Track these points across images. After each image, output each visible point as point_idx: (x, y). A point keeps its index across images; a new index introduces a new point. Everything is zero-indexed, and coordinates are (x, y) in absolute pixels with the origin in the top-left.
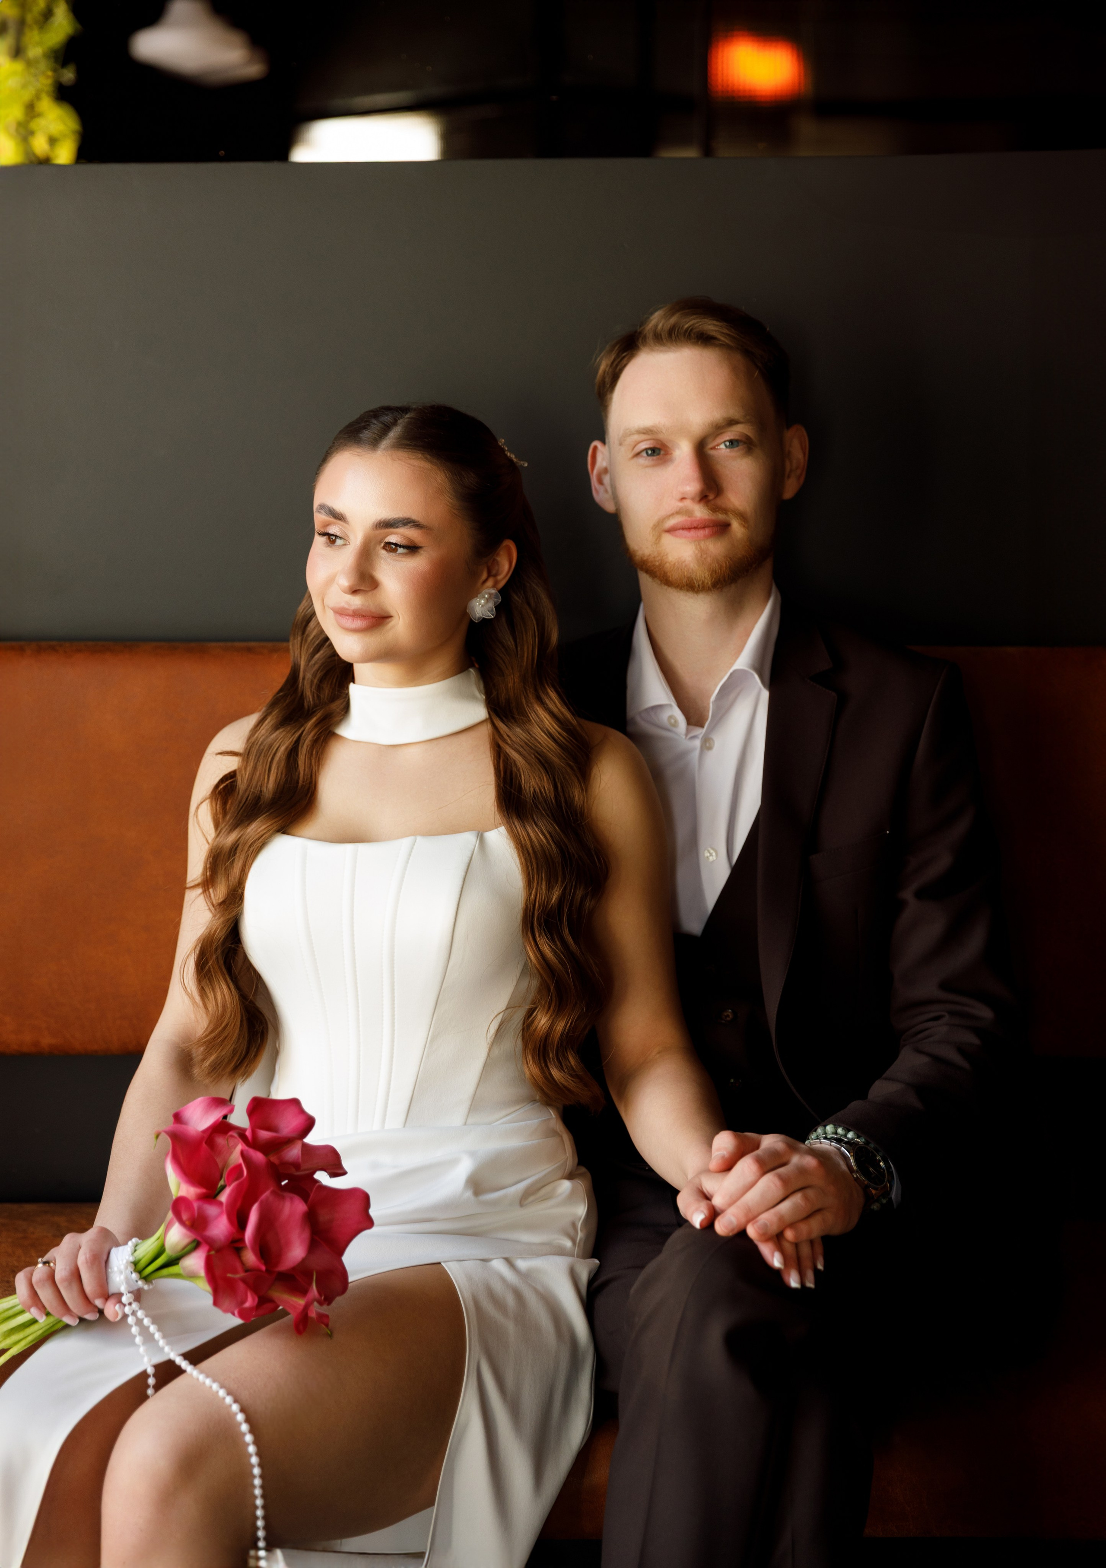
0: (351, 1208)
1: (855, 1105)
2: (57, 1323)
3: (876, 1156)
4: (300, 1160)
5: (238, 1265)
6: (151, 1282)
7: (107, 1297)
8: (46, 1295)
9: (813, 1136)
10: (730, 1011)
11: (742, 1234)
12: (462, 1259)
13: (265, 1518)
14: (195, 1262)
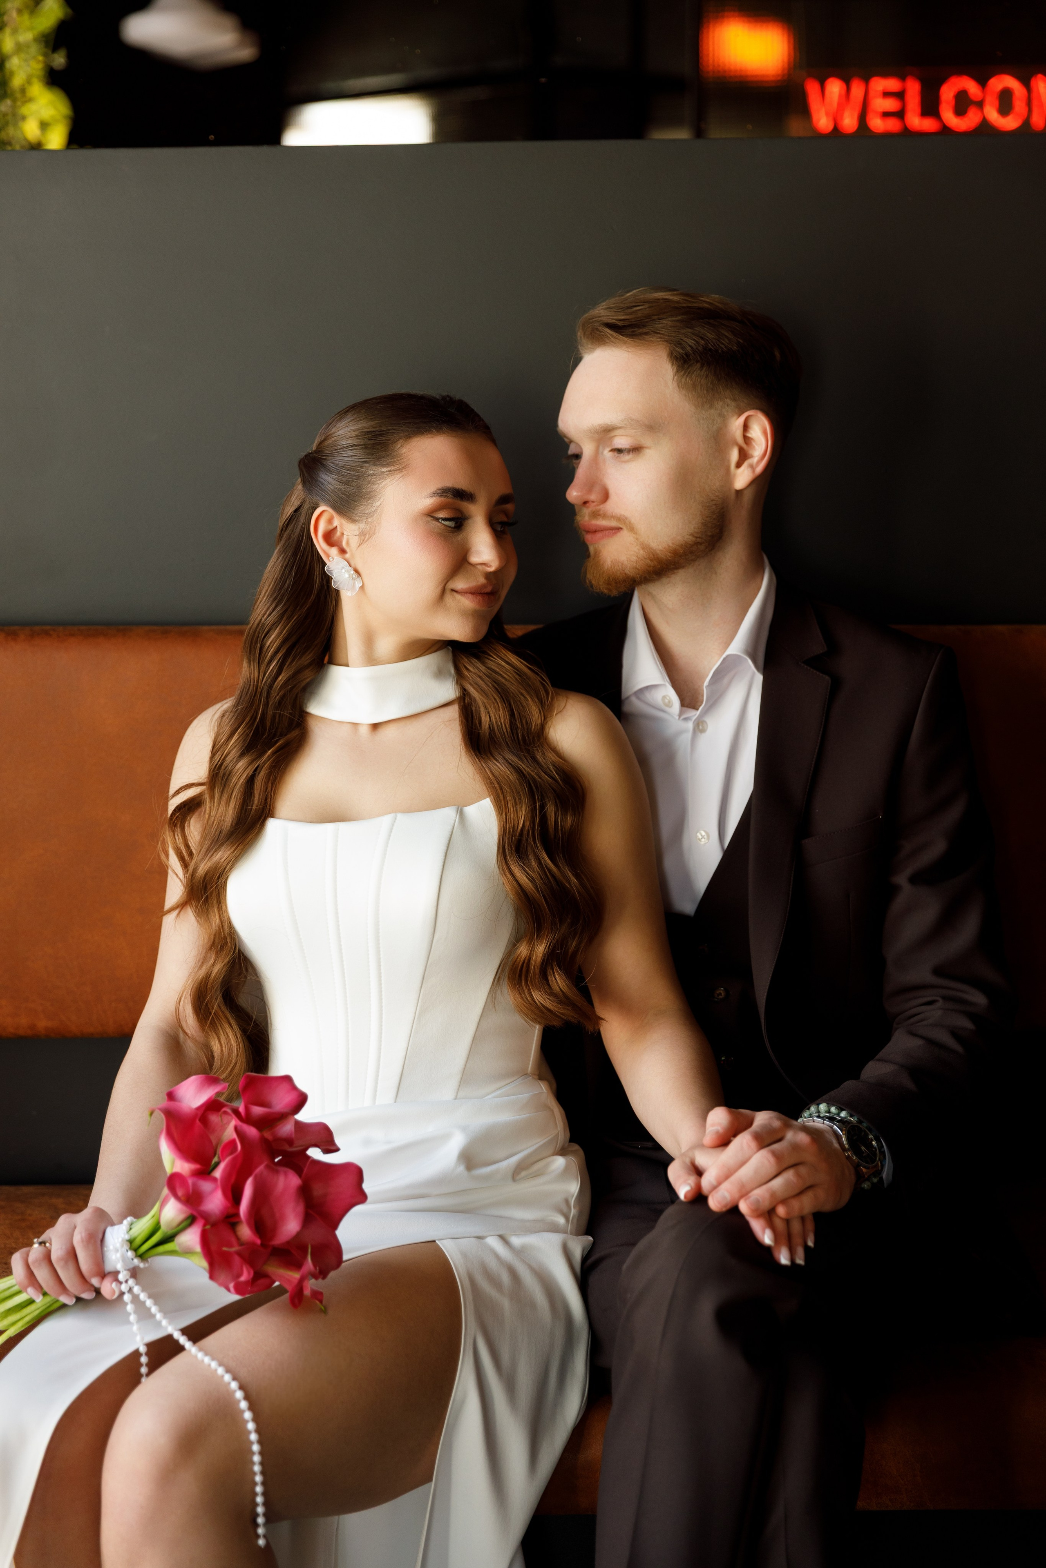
0: (344, 1183)
1: (849, 1085)
3: (868, 1135)
4: (293, 1136)
5: (233, 1240)
6: (147, 1261)
7: (103, 1275)
8: (42, 1275)
9: (806, 1114)
10: (722, 989)
11: (734, 1210)
12: (456, 1236)
13: (264, 1494)
14: (191, 1238)
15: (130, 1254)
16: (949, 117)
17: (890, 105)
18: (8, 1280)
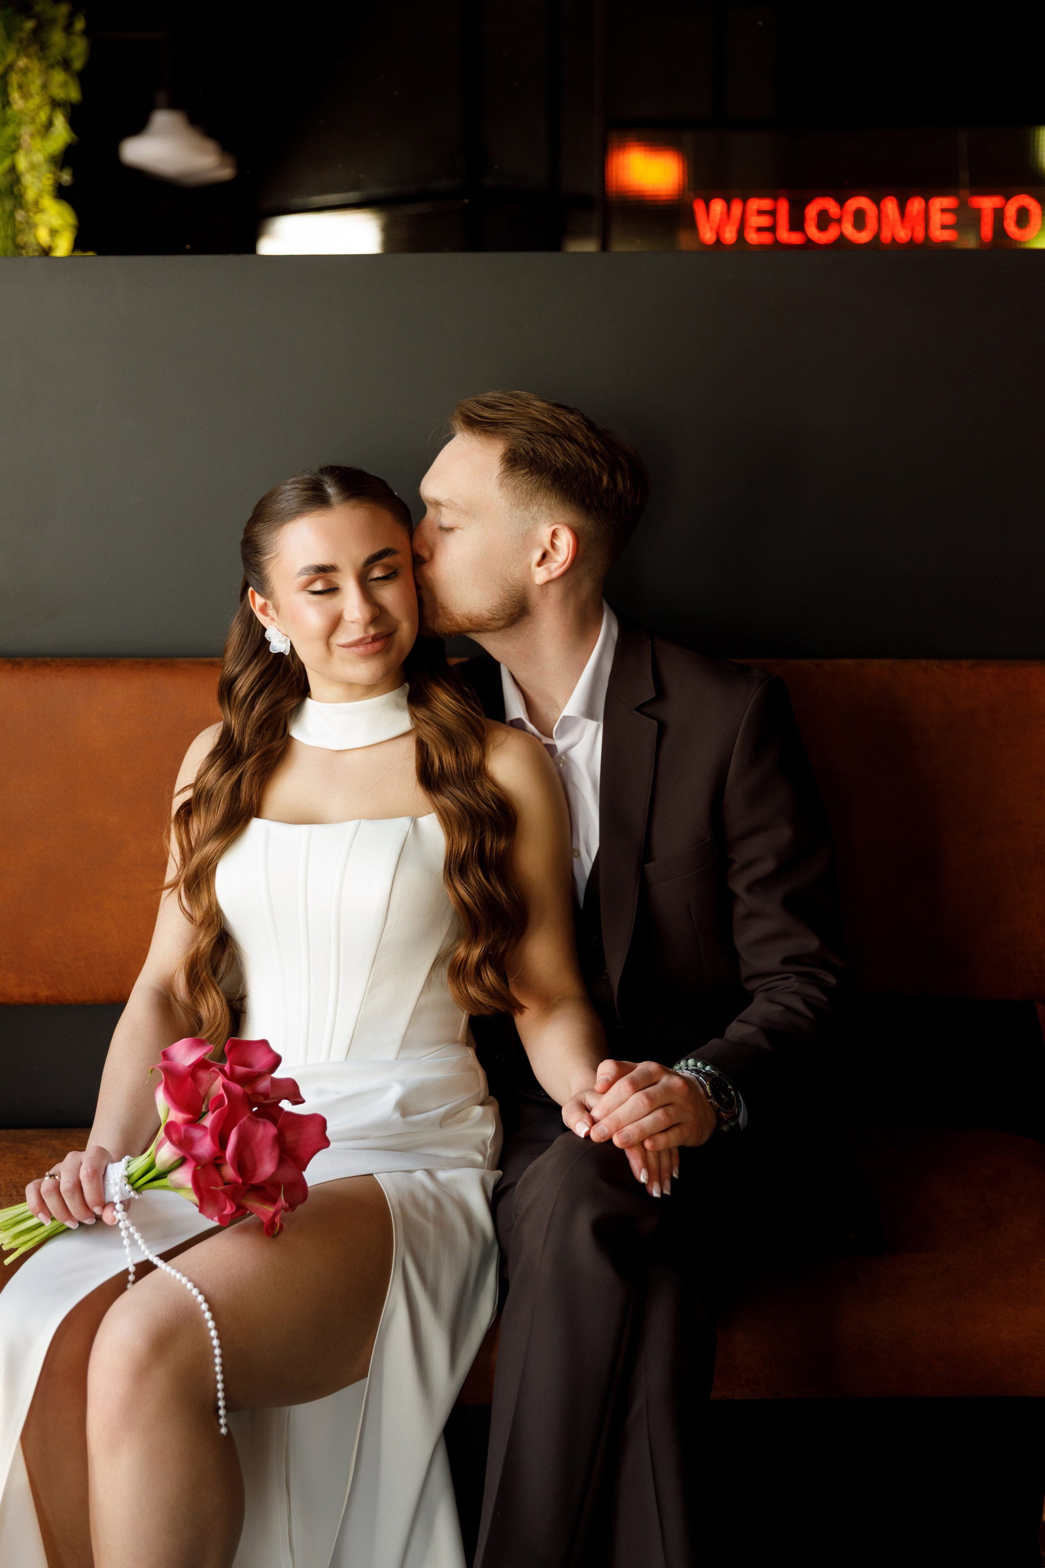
0: (312, 1131)
1: (714, 1043)
2: (60, 1227)
3: (728, 1086)
4: (269, 1090)
5: (220, 1179)
7: (104, 1205)
8: (52, 1203)
9: (678, 1066)
12: (390, 1171)
14: (183, 1177)
15: (128, 1187)
16: (812, 231)
17: (764, 221)
18: (23, 1206)
